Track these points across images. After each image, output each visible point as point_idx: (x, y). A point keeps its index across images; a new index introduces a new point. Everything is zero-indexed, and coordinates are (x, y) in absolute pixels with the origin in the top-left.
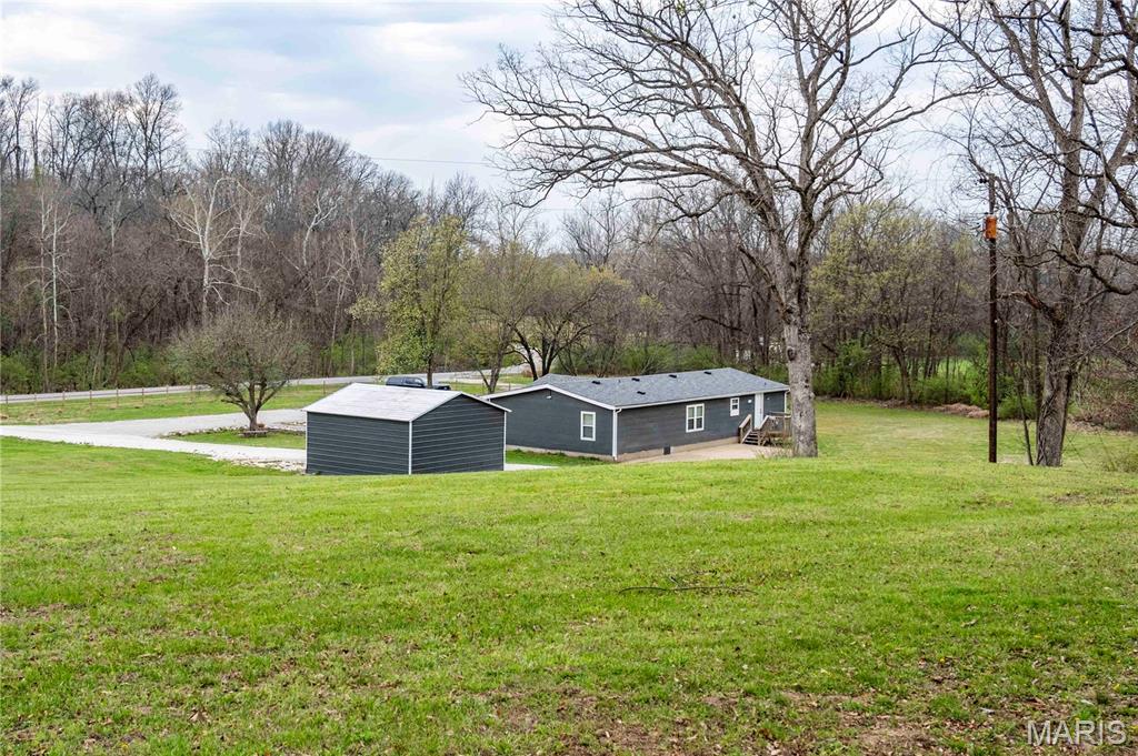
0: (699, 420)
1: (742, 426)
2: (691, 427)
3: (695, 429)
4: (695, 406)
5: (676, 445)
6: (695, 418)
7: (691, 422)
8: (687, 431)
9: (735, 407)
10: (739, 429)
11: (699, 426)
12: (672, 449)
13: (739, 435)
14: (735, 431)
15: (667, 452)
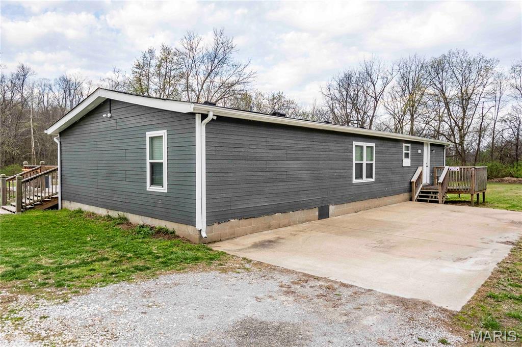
0: (370, 166)
1: (414, 179)
2: (359, 176)
3: (365, 180)
4: (365, 144)
5: (339, 202)
6: (365, 162)
7: (359, 167)
8: (355, 181)
9: (407, 155)
10: (411, 183)
11: (369, 175)
12: (332, 208)
13: (410, 190)
14: (406, 185)
15: (324, 214)
